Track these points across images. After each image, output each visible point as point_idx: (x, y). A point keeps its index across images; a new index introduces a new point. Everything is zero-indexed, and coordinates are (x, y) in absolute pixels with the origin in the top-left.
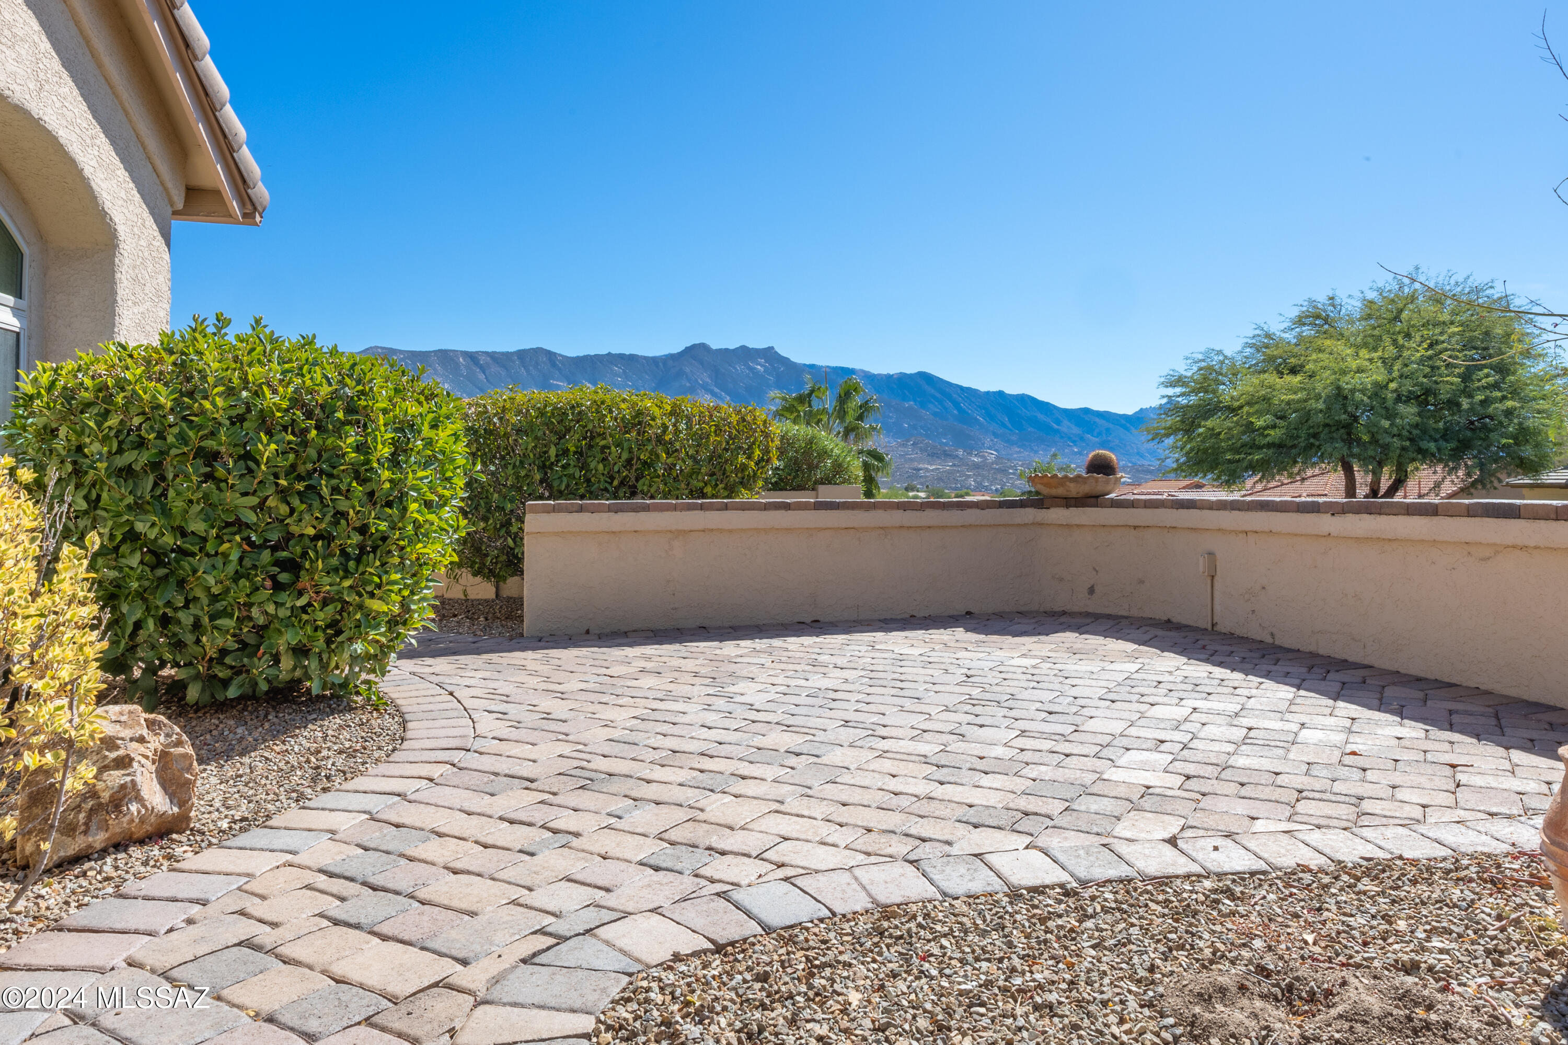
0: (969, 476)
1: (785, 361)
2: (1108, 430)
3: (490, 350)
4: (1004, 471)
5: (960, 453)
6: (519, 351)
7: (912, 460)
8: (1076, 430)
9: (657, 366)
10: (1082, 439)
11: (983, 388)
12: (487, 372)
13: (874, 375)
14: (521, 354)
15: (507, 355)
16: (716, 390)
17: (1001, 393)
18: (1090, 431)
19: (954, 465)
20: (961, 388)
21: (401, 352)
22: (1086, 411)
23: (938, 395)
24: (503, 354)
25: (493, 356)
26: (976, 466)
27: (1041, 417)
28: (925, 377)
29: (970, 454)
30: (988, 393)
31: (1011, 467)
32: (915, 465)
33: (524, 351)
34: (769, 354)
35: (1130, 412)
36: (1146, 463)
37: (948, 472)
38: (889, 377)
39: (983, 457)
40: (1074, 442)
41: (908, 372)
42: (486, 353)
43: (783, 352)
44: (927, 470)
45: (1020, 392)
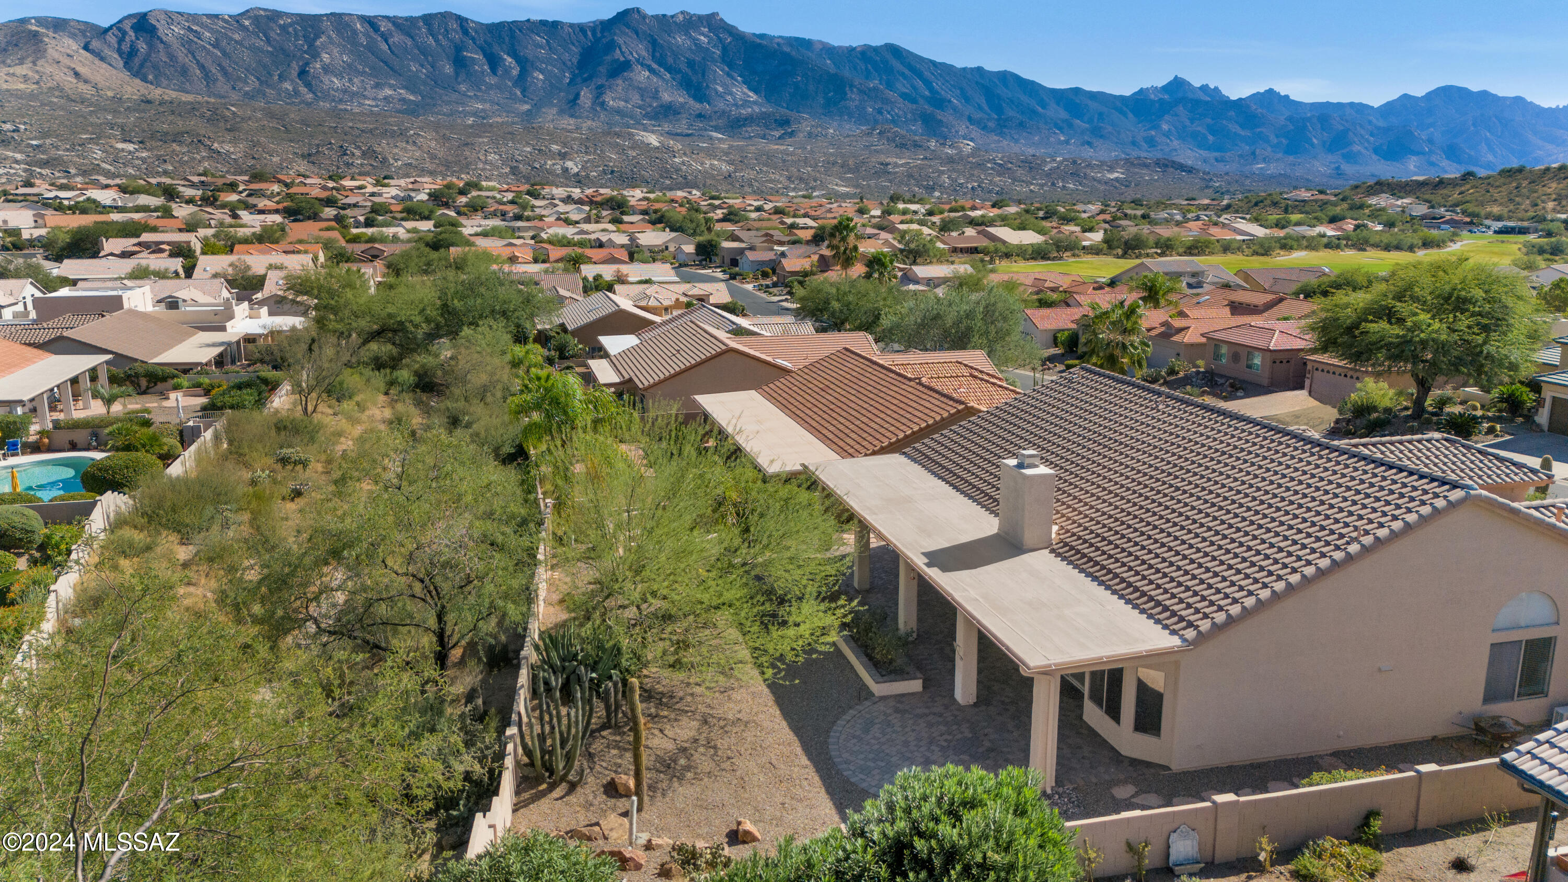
0: (943, 172)
1: (731, 30)
2: (1101, 114)
3: (391, 14)
4: (980, 166)
5: (933, 144)
6: (425, 15)
7: (877, 151)
8: (1063, 114)
9: (585, 35)
10: (1070, 126)
11: (959, 64)
12: (391, 41)
13: (834, 48)
14: (428, 19)
15: (411, 20)
16: (655, 66)
17: (979, 70)
18: (1080, 116)
19: (925, 158)
20: (934, 63)
21: (287, 15)
22: (1077, 91)
23: (907, 72)
24: (407, 19)
25: (393, 20)
26: (950, 160)
27: (1025, 99)
28: (894, 51)
29: (944, 144)
30: (964, 69)
31: (989, 161)
32: (883, 158)
33: (430, 15)
34: (712, 22)
35: (1128, 92)
36: (1143, 154)
37: (920, 168)
38: (852, 50)
39: (957, 148)
40: (1060, 129)
41: (874, 44)
42: (387, 18)
43: (730, 20)
44: (896, 165)
45: (1002, 69)
